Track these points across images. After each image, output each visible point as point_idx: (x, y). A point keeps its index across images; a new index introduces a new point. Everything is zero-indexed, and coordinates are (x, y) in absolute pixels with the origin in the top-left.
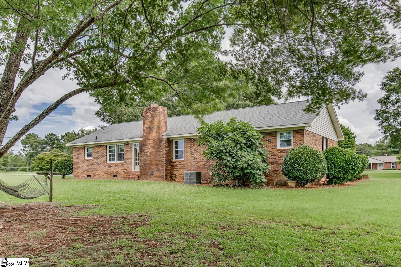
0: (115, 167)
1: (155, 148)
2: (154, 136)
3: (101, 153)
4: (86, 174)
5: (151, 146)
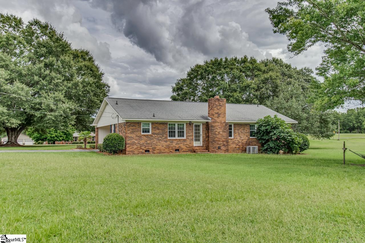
0: (177, 143)
1: (222, 129)
2: (221, 120)
3: (162, 130)
4: (143, 149)
5: (219, 128)
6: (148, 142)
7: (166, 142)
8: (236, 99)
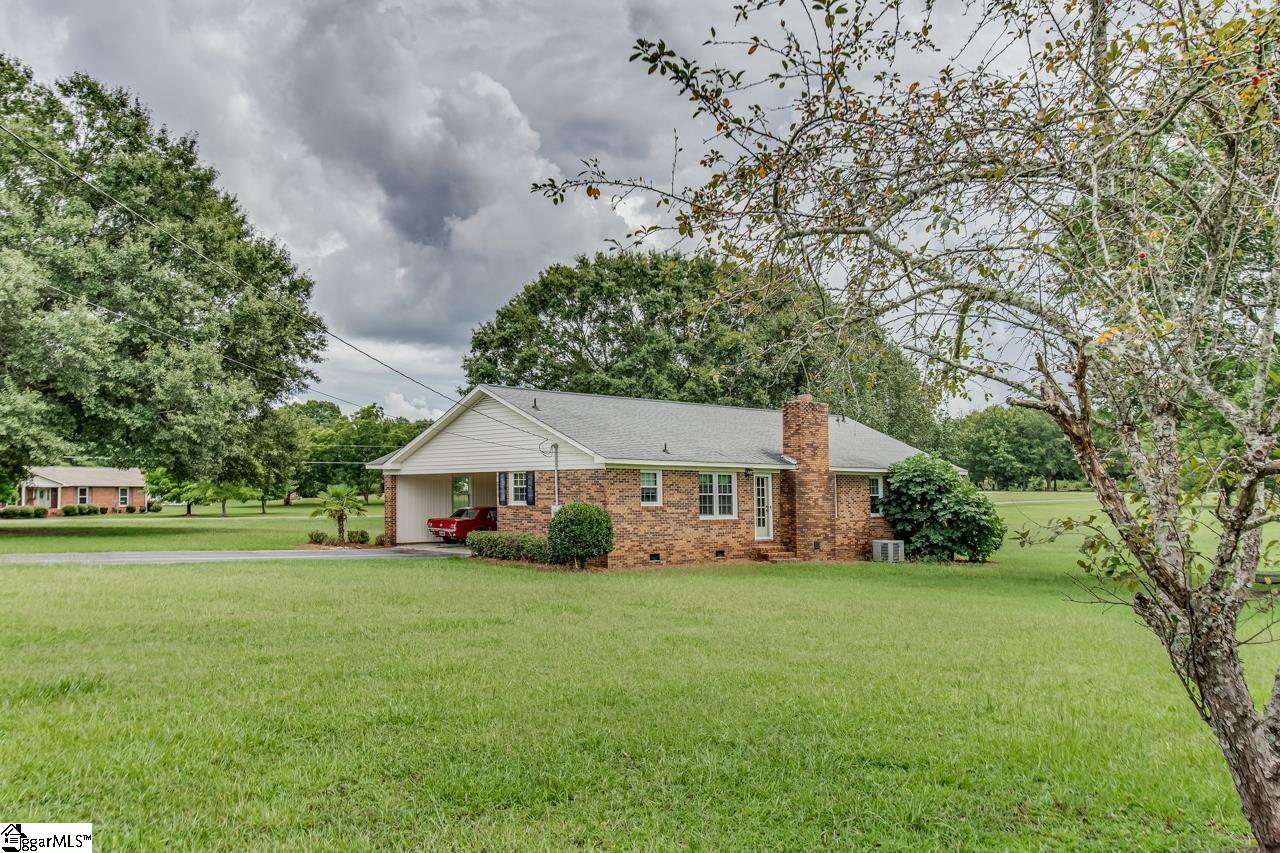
0: (720, 531)
1: (821, 491)
2: (819, 466)
3: (686, 493)
4: (646, 552)
5: (815, 487)
6: (657, 529)
7: (696, 528)
8: (705, 385)
